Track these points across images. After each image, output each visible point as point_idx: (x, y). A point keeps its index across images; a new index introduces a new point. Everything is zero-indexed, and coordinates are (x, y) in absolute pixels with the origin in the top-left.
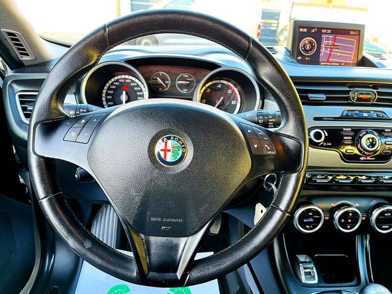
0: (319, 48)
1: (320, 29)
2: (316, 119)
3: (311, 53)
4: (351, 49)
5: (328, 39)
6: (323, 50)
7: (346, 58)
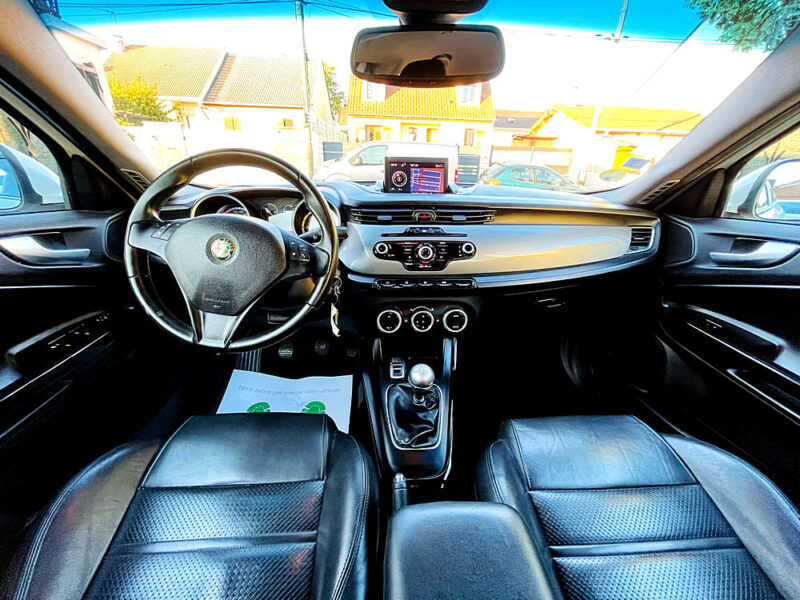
0: (409, 180)
1: (408, 163)
2: (383, 235)
3: (402, 185)
4: (438, 180)
5: (416, 172)
6: (412, 182)
7: (434, 188)
